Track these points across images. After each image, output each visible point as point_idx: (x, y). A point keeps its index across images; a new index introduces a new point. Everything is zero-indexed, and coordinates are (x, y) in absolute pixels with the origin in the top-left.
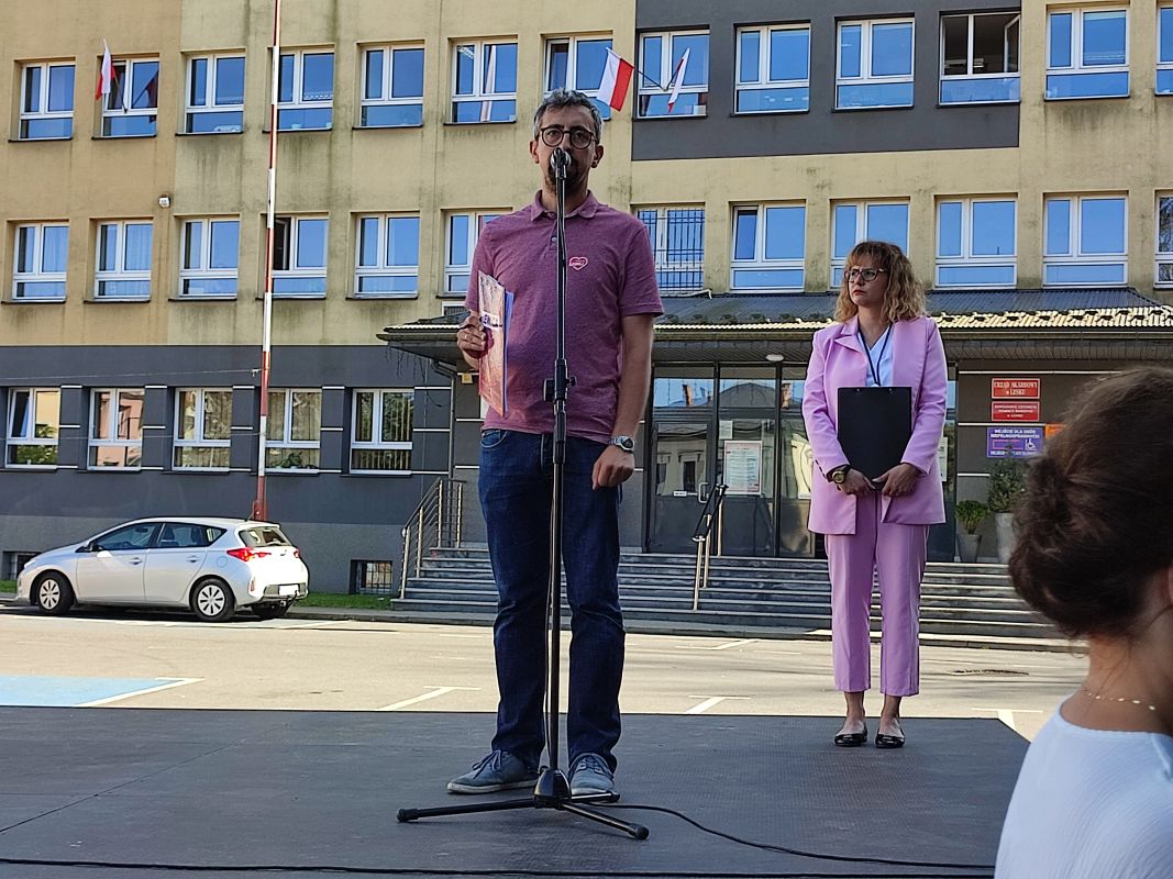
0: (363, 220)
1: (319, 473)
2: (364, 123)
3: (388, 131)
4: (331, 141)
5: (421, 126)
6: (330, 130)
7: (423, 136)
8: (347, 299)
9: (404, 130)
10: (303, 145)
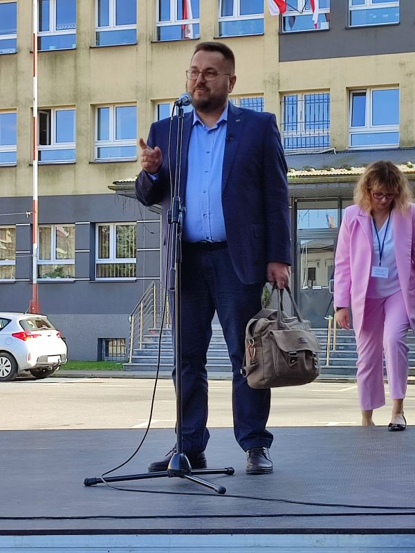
0: (99, 109)
1: (75, 281)
2: (98, 43)
3: (114, 49)
4: (75, 56)
5: (136, 44)
6: (75, 49)
7: (137, 50)
8: (90, 163)
9: (124, 48)
10: (57, 60)
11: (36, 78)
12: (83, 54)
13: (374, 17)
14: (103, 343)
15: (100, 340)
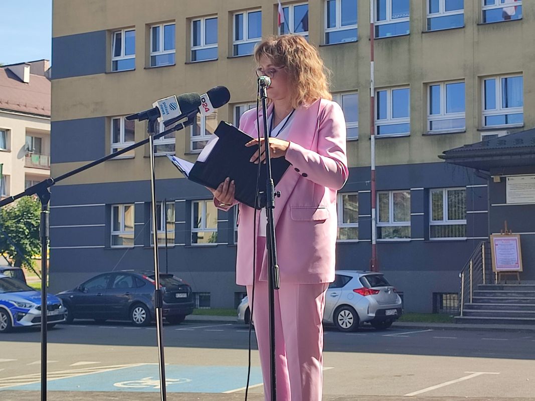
0: (431, 87)
1: (411, 241)
2: (429, 28)
3: (444, 32)
4: (409, 41)
5: (464, 27)
6: (409, 34)
7: (465, 32)
8: (423, 135)
9: (453, 31)
10: (393, 45)
12: (416, 39)
14: (437, 298)
15: (435, 294)
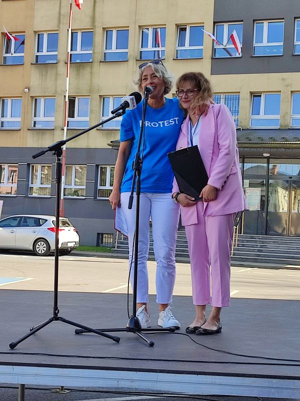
0: (104, 98)
1: (85, 198)
2: (105, 59)
4: (91, 66)
5: (127, 61)
6: (91, 62)
7: (128, 64)
9: (120, 62)
10: (81, 68)
11: (68, 78)
12: (96, 65)
13: (268, 51)
14: (100, 236)
15: (98, 234)
